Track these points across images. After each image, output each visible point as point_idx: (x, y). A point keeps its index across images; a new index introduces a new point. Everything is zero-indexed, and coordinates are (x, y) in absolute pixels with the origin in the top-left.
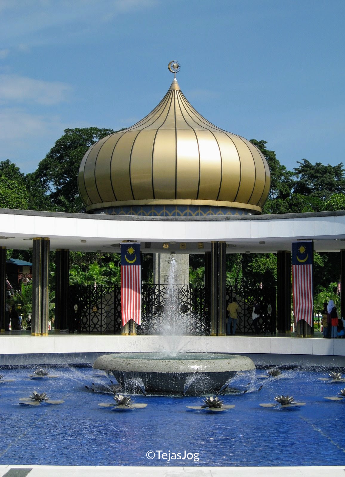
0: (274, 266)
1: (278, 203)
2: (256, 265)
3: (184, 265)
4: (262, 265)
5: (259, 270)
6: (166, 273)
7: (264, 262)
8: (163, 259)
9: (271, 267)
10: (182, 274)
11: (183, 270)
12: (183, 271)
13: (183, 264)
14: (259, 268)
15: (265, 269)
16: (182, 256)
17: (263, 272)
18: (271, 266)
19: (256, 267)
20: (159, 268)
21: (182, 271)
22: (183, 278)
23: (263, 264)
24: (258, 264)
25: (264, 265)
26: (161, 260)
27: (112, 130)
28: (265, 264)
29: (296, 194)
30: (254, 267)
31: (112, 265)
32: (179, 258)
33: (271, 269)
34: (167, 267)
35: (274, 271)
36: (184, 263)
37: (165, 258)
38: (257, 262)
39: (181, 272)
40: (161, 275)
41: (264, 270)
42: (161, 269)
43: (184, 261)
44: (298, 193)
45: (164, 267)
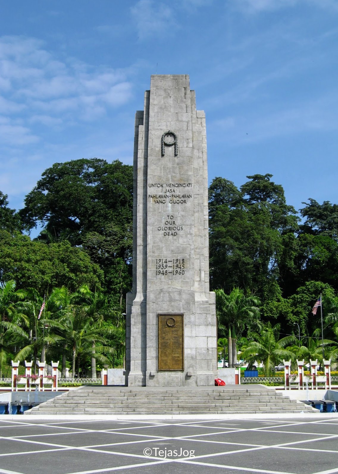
0: (287, 309)
1: (291, 236)
2: (267, 309)
3: (199, 239)
4: (274, 309)
5: (271, 314)
6: (159, 256)
7: (277, 305)
8: (153, 224)
9: (285, 311)
10: (193, 256)
11: (196, 248)
12: (197, 250)
13: (196, 236)
14: (271, 312)
15: (278, 313)
16: (193, 218)
17: (276, 316)
18: (284, 309)
19: (267, 311)
20: (145, 246)
21: (195, 251)
22: (197, 267)
23: (275, 307)
24: (270, 307)
25: (277, 309)
26: (149, 228)
27: (105, 161)
28: (278, 307)
29: (305, 234)
30: (266, 311)
31: (86, 289)
32: (188, 223)
33: (285, 312)
34: (161, 241)
35: (288, 315)
36: (198, 233)
37: (156, 223)
38: (269, 305)
39: (193, 252)
40: (149, 259)
41: (276, 314)
42: (149, 247)
43: (199, 229)
44: (306, 234)
45: (154, 243)
